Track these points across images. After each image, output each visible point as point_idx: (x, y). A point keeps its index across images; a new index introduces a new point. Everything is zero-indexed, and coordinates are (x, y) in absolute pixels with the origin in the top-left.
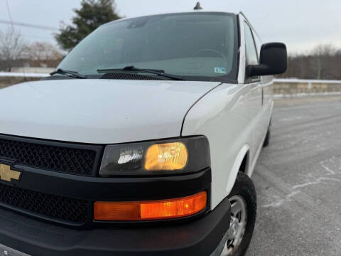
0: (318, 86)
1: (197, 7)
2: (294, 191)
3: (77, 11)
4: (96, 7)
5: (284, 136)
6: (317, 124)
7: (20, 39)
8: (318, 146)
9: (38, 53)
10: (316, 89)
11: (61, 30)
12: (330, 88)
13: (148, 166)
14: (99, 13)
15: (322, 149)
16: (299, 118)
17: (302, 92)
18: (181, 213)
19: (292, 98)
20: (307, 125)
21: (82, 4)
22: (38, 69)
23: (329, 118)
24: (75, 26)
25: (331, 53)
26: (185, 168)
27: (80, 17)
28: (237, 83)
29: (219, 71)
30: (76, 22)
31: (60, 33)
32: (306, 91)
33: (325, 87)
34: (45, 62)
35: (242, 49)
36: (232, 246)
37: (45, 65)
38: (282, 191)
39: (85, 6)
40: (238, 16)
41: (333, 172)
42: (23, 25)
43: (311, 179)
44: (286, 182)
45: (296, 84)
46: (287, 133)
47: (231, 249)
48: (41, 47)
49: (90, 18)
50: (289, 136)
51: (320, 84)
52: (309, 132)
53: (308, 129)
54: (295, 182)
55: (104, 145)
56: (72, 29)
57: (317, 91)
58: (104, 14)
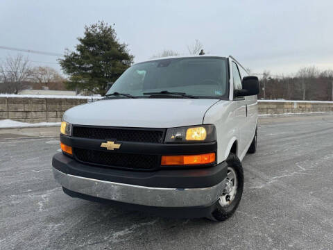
0: (303, 106)
1: (202, 53)
2: (273, 180)
3: (81, 40)
4: (98, 35)
5: (269, 146)
6: (299, 137)
7: (27, 64)
8: (296, 153)
9: (40, 77)
10: (301, 108)
11: (65, 56)
12: (314, 108)
13: (188, 138)
14: (100, 41)
15: (300, 155)
16: (283, 133)
17: (288, 112)
18: (204, 162)
19: (279, 117)
20: (289, 139)
21: (85, 34)
22: (40, 91)
23: (309, 133)
24: (79, 53)
25: (316, 75)
26: (205, 140)
27: (83, 45)
28: (228, 100)
29: (219, 93)
30: (80, 49)
31: (64, 59)
32: (292, 110)
33: (310, 106)
34: (46, 84)
35: (231, 81)
36: (229, 200)
37: (47, 88)
38: (263, 180)
39: (88, 35)
40: (228, 59)
41: (304, 169)
42: (29, 51)
43: (287, 173)
44: (268, 175)
45: (283, 103)
46: (272, 144)
47: (228, 202)
48: (44, 71)
49: (93, 45)
50: (274, 146)
51: (306, 104)
52: (290, 143)
53: (291, 141)
54: (274, 175)
55: (166, 129)
56: (76, 55)
57: (303, 111)
58: (105, 42)
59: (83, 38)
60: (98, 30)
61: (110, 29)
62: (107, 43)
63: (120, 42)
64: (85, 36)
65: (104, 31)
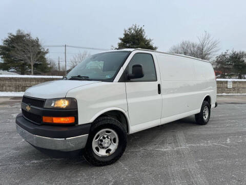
3: (121, 39)
4: (132, 35)
14: (134, 39)
21: (124, 34)
27: (122, 42)
39: (126, 35)
41: (228, 142)
43: (206, 144)
47: (108, 154)
49: (129, 42)
55: (46, 99)
58: (137, 40)
59: (122, 38)
60: (132, 32)
61: (141, 30)
62: (138, 40)
63: (148, 38)
64: (124, 36)
65: (136, 32)
